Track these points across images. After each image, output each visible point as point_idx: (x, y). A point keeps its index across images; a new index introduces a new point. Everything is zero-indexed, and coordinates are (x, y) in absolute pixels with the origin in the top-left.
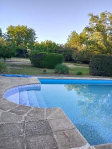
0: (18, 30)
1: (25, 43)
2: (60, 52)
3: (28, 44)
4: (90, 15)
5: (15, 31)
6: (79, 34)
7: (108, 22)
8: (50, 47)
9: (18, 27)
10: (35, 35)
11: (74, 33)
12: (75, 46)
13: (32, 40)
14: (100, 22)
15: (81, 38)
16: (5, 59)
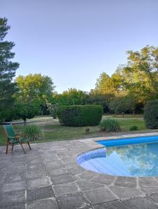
0: (30, 81)
1: (41, 95)
2: (90, 102)
3: (44, 96)
4: (129, 52)
5: (26, 83)
6: (110, 76)
7: (152, 58)
8: (75, 97)
9: (30, 77)
10: (52, 83)
11: (104, 76)
12: (109, 92)
13: (50, 91)
14: (143, 59)
15: (115, 81)
16: (25, 120)
